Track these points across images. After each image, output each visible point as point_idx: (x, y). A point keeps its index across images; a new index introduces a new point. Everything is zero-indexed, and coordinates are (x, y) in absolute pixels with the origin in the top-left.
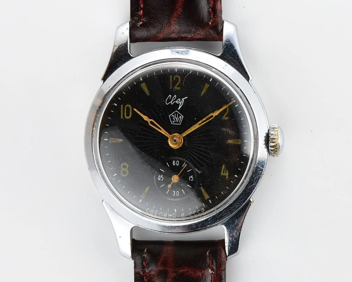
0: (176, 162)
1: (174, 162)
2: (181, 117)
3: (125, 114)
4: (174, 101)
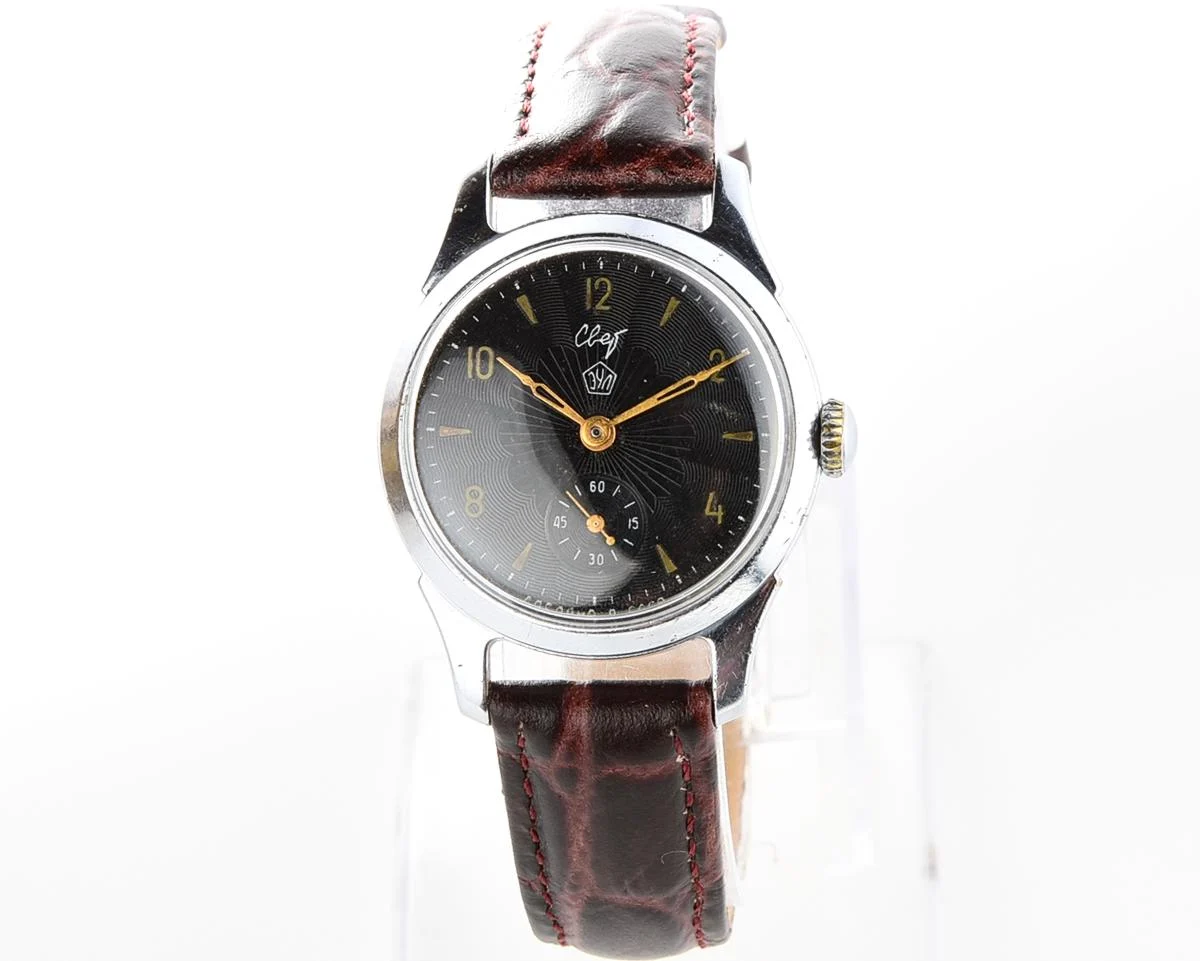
0: (597, 485)
1: (592, 484)
3: (478, 369)
4: (599, 336)
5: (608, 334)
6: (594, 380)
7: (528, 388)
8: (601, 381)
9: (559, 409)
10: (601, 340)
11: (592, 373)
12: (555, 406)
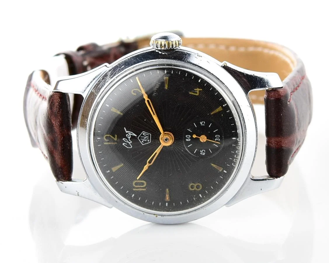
0: (187, 138)
1: (187, 140)
2: (143, 134)
3: (142, 186)
4: (128, 139)
5: (127, 135)
6: (145, 140)
7: (149, 167)
8: (145, 138)
9: (157, 154)
10: (129, 138)
11: (142, 141)
12: (156, 156)
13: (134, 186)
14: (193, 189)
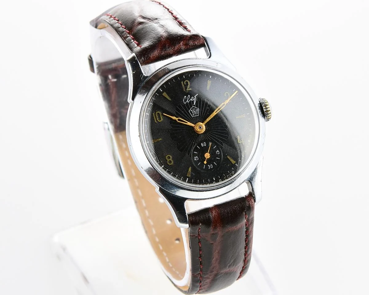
0: (203, 144)
1: (202, 144)
2: (197, 110)
3: (158, 119)
4: (189, 99)
5: (193, 97)
6: (193, 112)
7: (175, 120)
8: (195, 112)
10: (191, 100)
11: (191, 110)
12: (185, 123)
13: (157, 113)
14: (167, 159)
